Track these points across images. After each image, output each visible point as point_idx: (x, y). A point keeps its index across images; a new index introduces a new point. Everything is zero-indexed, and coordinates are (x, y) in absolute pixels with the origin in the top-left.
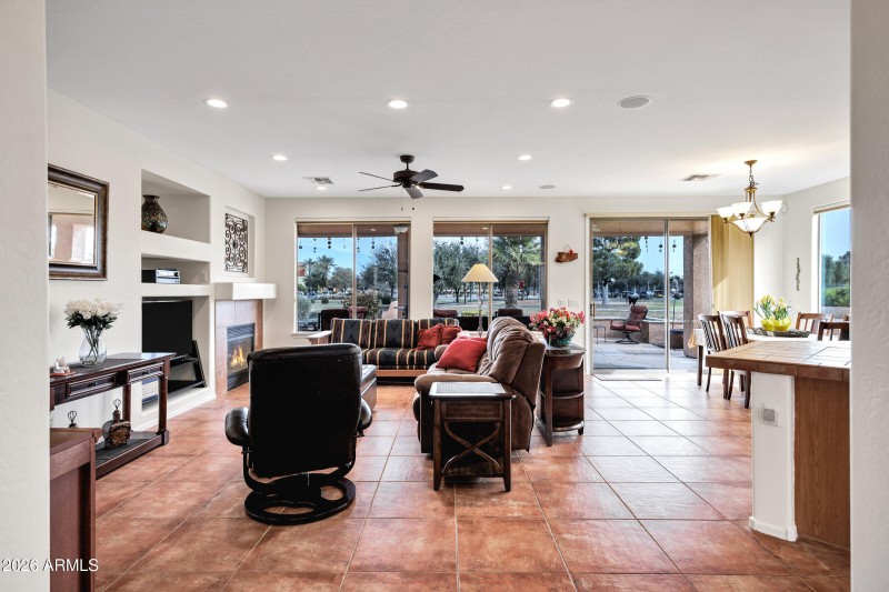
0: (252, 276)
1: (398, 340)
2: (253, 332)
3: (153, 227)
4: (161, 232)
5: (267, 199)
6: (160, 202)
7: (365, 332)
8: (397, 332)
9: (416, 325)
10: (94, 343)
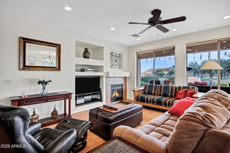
0: (123, 70)
1: (167, 94)
2: (123, 86)
3: (85, 57)
4: (88, 58)
5: (128, 47)
6: (88, 50)
7: (155, 89)
8: (167, 90)
9: (176, 88)
10: (44, 88)
